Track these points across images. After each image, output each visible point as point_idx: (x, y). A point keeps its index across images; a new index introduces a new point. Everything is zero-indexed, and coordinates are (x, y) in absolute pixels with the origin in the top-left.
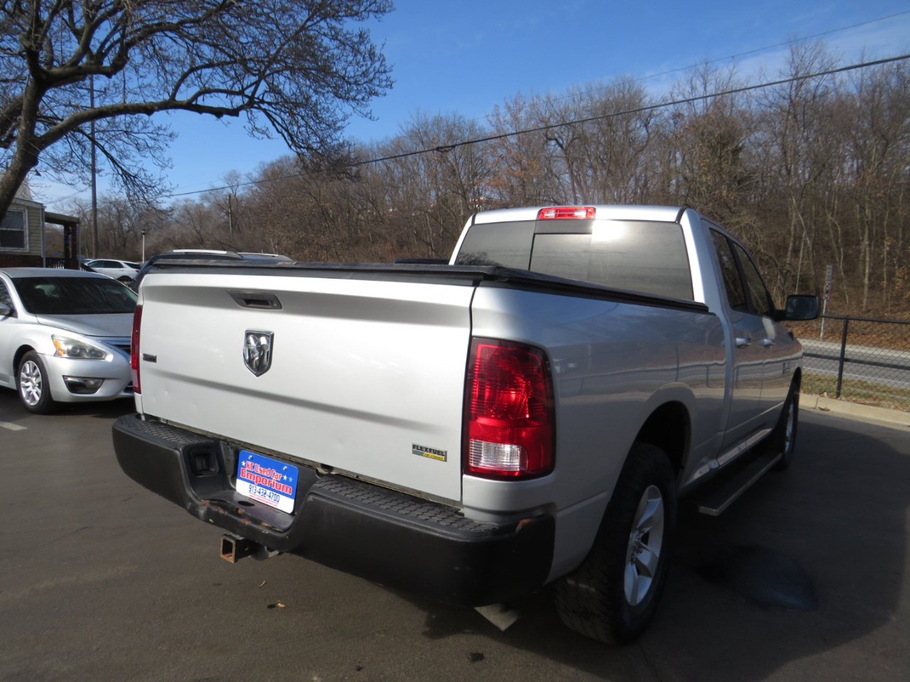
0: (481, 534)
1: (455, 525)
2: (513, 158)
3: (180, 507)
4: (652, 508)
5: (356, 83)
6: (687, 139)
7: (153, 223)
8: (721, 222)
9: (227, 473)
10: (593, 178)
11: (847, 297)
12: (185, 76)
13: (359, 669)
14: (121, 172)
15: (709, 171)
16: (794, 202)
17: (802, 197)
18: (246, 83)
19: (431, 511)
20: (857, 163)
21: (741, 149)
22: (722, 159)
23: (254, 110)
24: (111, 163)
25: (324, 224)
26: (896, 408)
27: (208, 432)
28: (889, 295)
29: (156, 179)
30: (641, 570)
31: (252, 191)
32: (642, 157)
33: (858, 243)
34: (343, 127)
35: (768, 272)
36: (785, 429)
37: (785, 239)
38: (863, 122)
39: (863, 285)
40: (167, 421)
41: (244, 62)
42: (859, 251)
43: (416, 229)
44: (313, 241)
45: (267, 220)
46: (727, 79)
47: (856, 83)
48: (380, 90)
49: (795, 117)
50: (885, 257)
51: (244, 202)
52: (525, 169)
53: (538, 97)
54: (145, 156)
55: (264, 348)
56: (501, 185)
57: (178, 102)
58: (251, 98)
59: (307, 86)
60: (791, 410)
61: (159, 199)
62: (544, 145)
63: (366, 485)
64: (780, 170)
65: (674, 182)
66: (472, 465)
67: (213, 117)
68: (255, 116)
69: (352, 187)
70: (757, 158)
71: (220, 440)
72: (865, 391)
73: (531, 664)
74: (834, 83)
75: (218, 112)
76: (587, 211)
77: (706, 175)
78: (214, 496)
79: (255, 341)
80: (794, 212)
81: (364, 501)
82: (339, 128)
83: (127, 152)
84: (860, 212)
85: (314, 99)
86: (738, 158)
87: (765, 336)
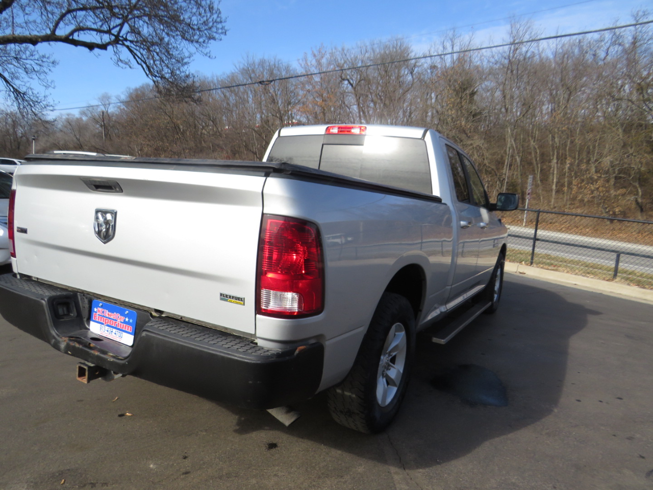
0: (268, 357)
1: (250, 351)
2: (317, 92)
3: (46, 343)
4: (397, 339)
5: (199, 29)
6: (439, 84)
7: (41, 131)
8: (460, 143)
9: (83, 316)
10: (373, 109)
11: (542, 198)
12: (63, 16)
13: (185, 458)
14: (12, 90)
15: (453, 107)
16: (509, 131)
17: (515, 128)
18: (112, 24)
19: (233, 342)
20: (552, 106)
21: (475, 93)
22: (463, 99)
23: (118, 46)
24: (4, 82)
25: (176, 136)
26: (568, 272)
27: (69, 287)
28: (568, 197)
29: (41, 96)
30: (389, 382)
31: (120, 109)
32: (409, 96)
33: (550, 161)
34: (189, 63)
35: (491, 180)
36: (494, 285)
37: (502, 157)
38: (556, 78)
39: (552, 190)
40: (38, 278)
41: (111, 8)
42: (550, 167)
43: (245, 141)
44: (168, 148)
45: (132, 132)
46: (467, 43)
47: (552, 50)
48: (217, 36)
49: (512, 71)
50: (567, 171)
51: (114, 118)
52: (325, 101)
53: (335, 48)
54: (32, 78)
55: (110, 222)
56: (308, 111)
57: (58, 36)
58: (117, 36)
59: (161, 30)
60: (499, 273)
61: (44, 113)
62: (339, 84)
63: (187, 324)
64: (501, 109)
65: (430, 114)
66: (263, 307)
67: (86, 50)
68: (120, 50)
69: (198, 109)
70: (486, 100)
71: (78, 292)
72: (548, 261)
73: (311, 449)
74: (538, 50)
75: (91, 46)
76: (360, 129)
77: (451, 110)
78: (72, 334)
79: (103, 216)
80: (509, 138)
81: (184, 335)
82: (186, 63)
83: (18, 74)
84: (552, 140)
85: (166, 39)
86: (473, 99)
87: (482, 220)
